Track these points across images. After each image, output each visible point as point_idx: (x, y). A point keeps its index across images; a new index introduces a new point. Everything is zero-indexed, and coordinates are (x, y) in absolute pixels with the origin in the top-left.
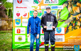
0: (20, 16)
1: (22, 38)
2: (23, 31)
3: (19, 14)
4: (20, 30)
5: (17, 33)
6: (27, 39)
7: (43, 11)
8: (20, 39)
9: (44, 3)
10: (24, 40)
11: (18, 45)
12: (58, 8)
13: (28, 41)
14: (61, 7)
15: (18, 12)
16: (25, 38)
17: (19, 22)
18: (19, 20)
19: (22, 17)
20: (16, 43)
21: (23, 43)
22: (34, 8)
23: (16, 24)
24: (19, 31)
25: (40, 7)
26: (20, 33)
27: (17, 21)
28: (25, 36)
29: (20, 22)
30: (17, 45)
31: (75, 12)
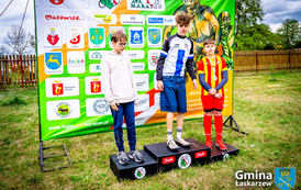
0: (59, 44)
1: (70, 108)
2: (71, 88)
3: (57, 38)
4: (61, 85)
5: (54, 93)
6: (83, 110)
7: (127, 30)
8: (63, 111)
9: (129, 7)
10: (75, 113)
11: (59, 128)
12: (165, 23)
13: (88, 115)
14: (171, 21)
15: (53, 30)
16: (79, 107)
17: (56, 61)
18: (58, 57)
19: (65, 45)
20: (54, 123)
21: (75, 122)
22: (101, 20)
23: (47, 69)
24: (58, 90)
25: (118, 17)
26: (62, 93)
27: (51, 60)
28: (77, 101)
29: (60, 61)
30: (55, 128)
31: (200, 34)
